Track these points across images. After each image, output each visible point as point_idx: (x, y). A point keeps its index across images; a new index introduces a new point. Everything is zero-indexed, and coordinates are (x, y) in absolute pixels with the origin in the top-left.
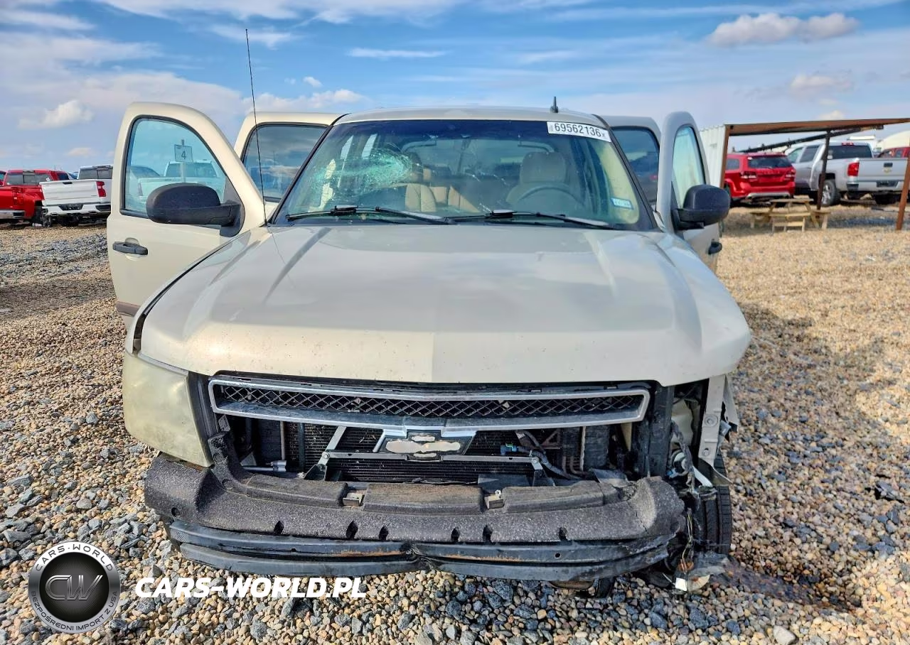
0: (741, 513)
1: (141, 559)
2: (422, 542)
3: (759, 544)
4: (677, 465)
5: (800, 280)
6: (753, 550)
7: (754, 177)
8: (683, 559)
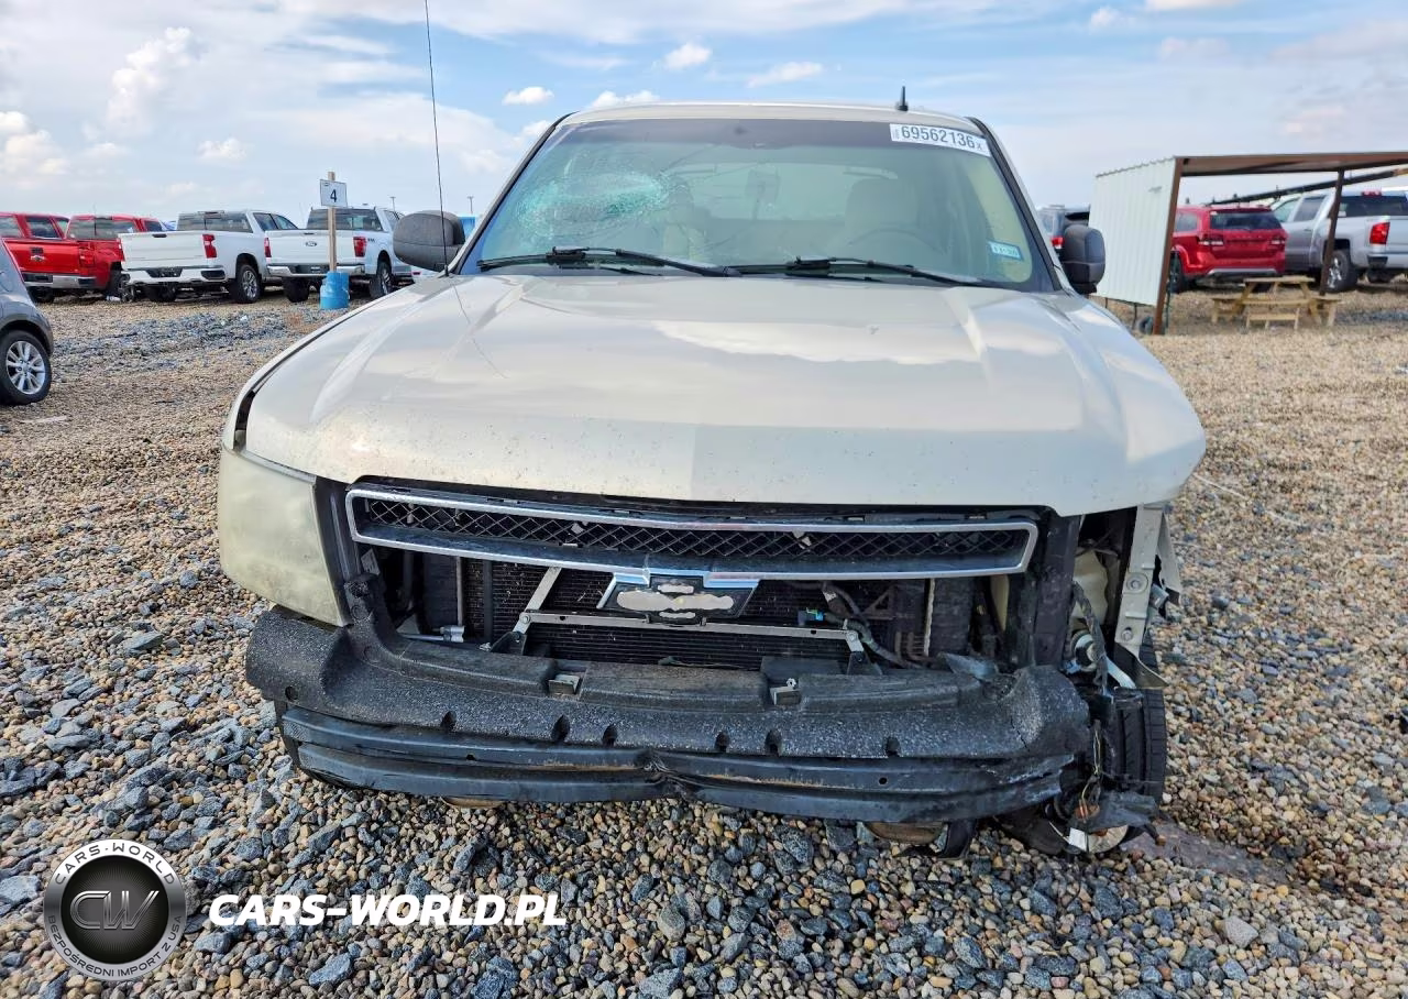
0: (1183, 746)
1: (245, 782)
2: (669, 751)
3: (1210, 795)
4: (1081, 655)
5: (1288, 400)
6: (1200, 804)
7: (1220, 243)
8: (1083, 800)
